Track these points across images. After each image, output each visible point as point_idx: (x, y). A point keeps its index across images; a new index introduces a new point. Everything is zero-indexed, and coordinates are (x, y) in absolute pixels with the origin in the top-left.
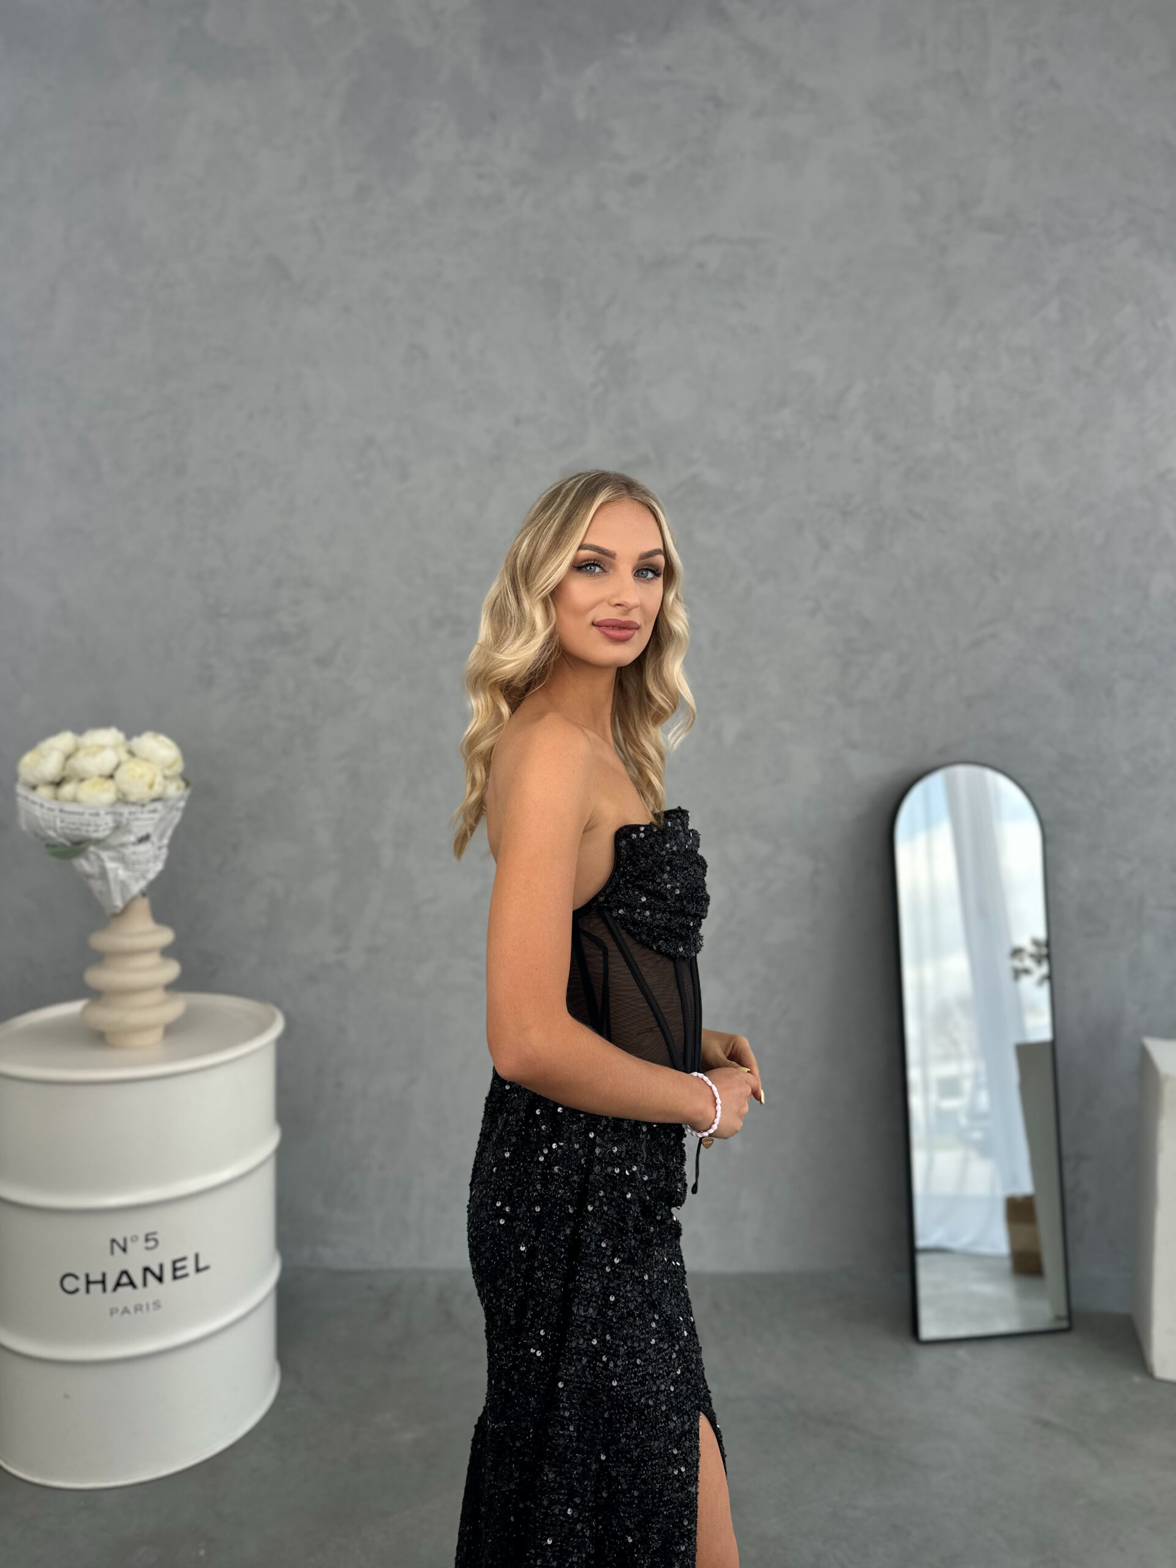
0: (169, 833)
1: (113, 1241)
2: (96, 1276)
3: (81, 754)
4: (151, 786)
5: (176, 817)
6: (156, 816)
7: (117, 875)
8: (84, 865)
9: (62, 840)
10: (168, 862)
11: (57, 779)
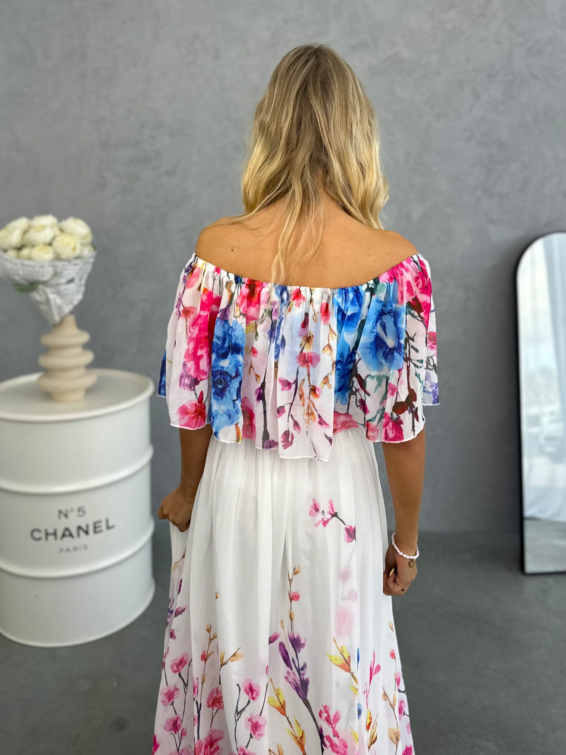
0: (85, 277)
1: (60, 512)
2: (51, 531)
3: (32, 231)
4: (74, 249)
5: (89, 268)
6: (78, 268)
7: (55, 302)
8: (36, 296)
9: (23, 282)
10: (85, 294)
11: (19, 246)
